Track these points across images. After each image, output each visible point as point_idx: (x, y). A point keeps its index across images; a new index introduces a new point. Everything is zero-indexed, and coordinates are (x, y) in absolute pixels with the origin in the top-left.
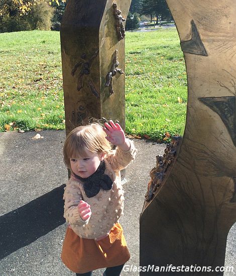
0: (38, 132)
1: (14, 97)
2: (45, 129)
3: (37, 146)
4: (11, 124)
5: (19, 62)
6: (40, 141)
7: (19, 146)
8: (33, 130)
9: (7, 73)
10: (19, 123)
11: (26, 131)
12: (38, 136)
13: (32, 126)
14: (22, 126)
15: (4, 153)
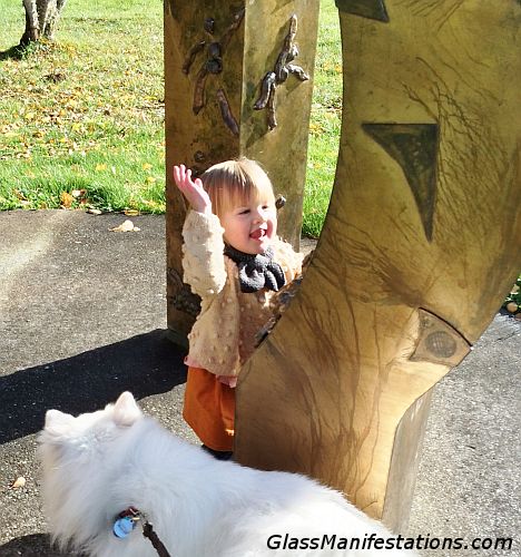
0: (130, 218)
1: (101, 136)
2: (147, 212)
3: (122, 246)
4: (77, 193)
5: (133, 49)
6: (129, 236)
7: (84, 241)
8: (120, 211)
9: (101, 75)
10: (92, 194)
11: (105, 213)
12: (128, 226)
13: (120, 202)
14: (98, 201)
15: (49, 252)
